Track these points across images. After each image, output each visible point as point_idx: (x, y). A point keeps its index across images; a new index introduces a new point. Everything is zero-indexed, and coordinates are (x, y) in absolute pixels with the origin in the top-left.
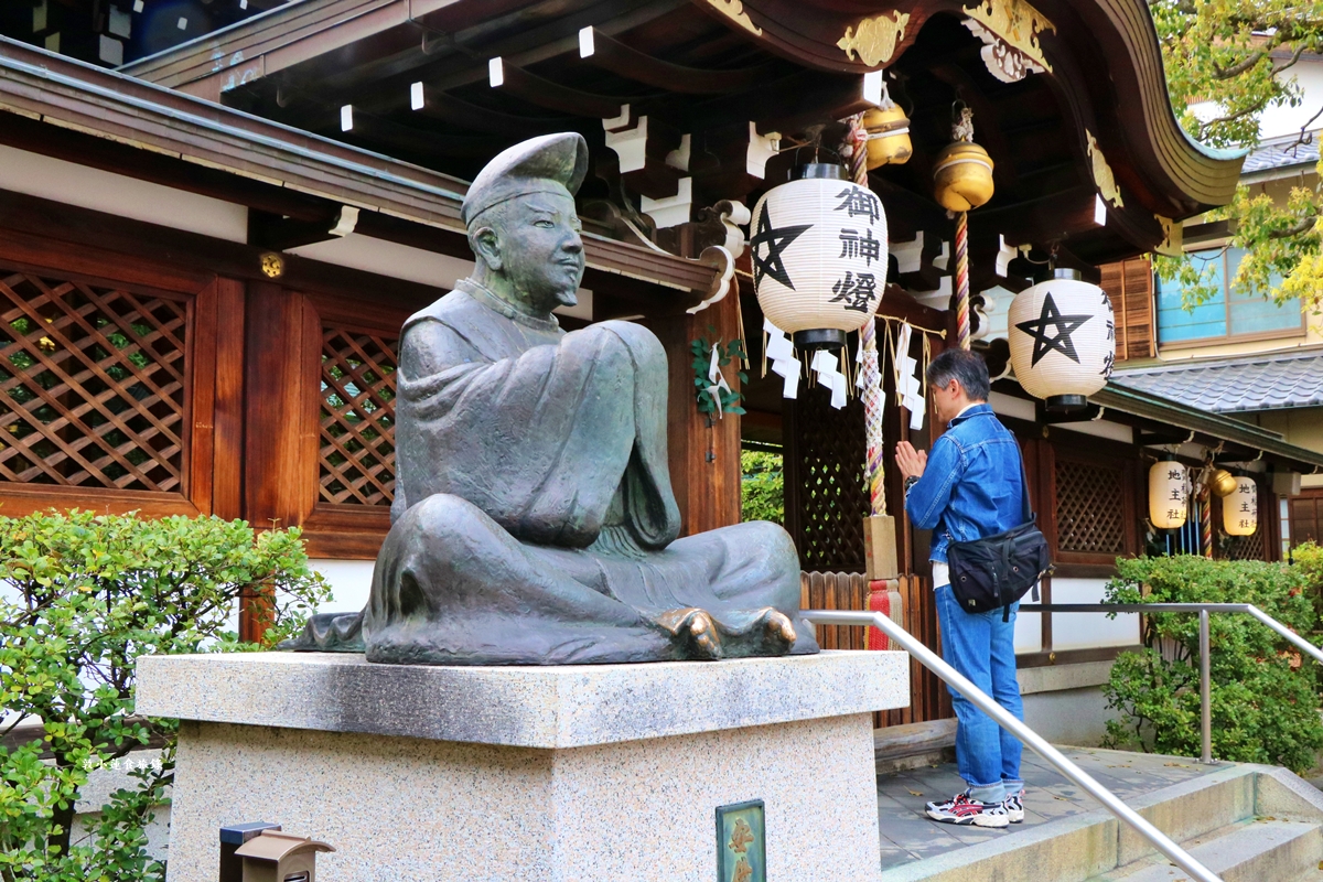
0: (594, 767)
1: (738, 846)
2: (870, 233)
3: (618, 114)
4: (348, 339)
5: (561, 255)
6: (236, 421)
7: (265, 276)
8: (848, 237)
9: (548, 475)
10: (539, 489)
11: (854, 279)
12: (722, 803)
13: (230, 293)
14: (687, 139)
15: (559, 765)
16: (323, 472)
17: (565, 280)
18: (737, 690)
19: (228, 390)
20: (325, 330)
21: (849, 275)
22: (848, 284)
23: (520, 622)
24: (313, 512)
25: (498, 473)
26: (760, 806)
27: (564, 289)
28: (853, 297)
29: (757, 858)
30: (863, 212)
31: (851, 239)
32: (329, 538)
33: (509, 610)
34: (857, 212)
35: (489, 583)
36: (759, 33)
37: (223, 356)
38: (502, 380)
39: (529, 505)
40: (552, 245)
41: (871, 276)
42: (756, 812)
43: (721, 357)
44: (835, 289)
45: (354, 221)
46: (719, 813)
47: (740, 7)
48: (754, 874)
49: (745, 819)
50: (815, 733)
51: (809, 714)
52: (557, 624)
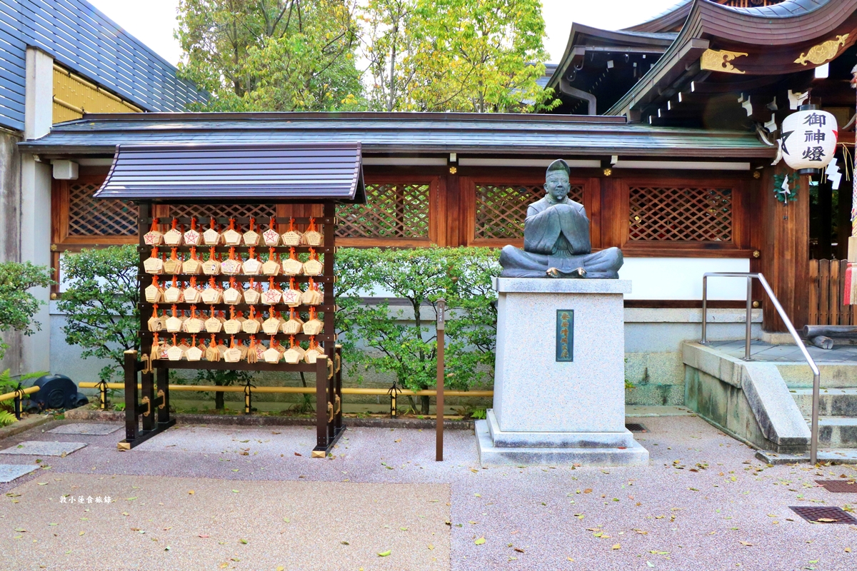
1: (564, 318)
2: (819, 131)
4: (639, 190)
5: (557, 188)
6: (598, 218)
7: (605, 176)
8: (808, 134)
9: (541, 240)
10: (539, 242)
11: (811, 149)
12: (559, 309)
13: (595, 181)
14: (775, 98)
15: (508, 296)
16: (631, 231)
18: (557, 285)
19: (596, 210)
20: (631, 188)
21: (809, 148)
22: (809, 151)
24: (627, 243)
25: (532, 239)
26: (573, 311)
28: (812, 156)
29: (571, 322)
30: (816, 123)
31: (809, 134)
32: (630, 251)
34: (813, 123)
35: (510, 262)
36: (744, 72)
37: (594, 200)
39: (537, 246)
41: (820, 147)
42: (571, 313)
44: (804, 154)
46: (558, 311)
47: (732, 66)
48: (570, 325)
49: (567, 313)
50: (597, 297)
51: (585, 292)
52: (524, 270)
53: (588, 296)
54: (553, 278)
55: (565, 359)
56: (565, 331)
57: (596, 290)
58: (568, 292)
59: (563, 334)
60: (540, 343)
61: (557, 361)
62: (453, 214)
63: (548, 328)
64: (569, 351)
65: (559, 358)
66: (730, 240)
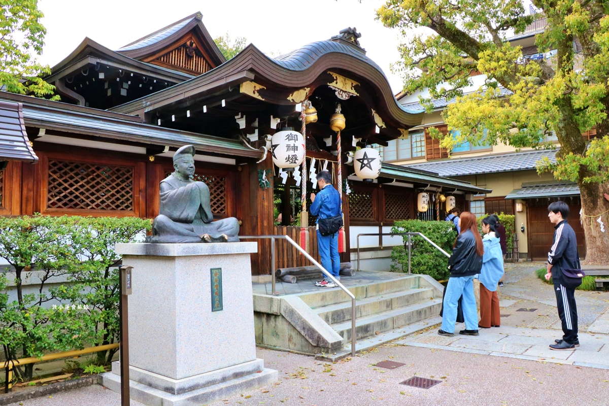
0: (184, 260)
1: (216, 275)
2: (294, 144)
3: (238, 115)
5: (189, 169)
6: (144, 194)
7: (150, 161)
8: (288, 146)
9: (183, 210)
10: (182, 213)
11: (290, 156)
12: (212, 268)
13: (142, 165)
14: (257, 119)
15: (176, 259)
17: (190, 173)
18: (213, 248)
19: (142, 188)
21: (289, 156)
22: (289, 158)
23: (174, 236)
25: (175, 210)
26: (221, 269)
27: (190, 175)
28: (291, 161)
29: (220, 278)
30: (292, 139)
31: (289, 147)
33: (172, 234)
34: (290, 140)
35: (168, 230)
36: (264, 100)
37: (141, 180)
38: (175, 193)
39: (180, 216)
40: (187, 167)
41: (296, 155)
42: (220, 270)
43: (266, 173)
44: (286, 159)
45: (168, 149)
46: (211, 270)
47: (258, 94)
48: (219, 281)
49: (217, 271)
50: (235, 257)
51: (230, 253)
52: (180, 237)
53: (229, 257)
54: (208, 242)
55: (218, 309)
56: (217, 286)
57: (237, 251)
58: (220, 253)
59: (216, 288)
60: (201, 297)
61: (212, 311)
62: (28, 185)
63: (206, 285)
64: (219, 302)
65: (214, 309)
66: (225, 212)
